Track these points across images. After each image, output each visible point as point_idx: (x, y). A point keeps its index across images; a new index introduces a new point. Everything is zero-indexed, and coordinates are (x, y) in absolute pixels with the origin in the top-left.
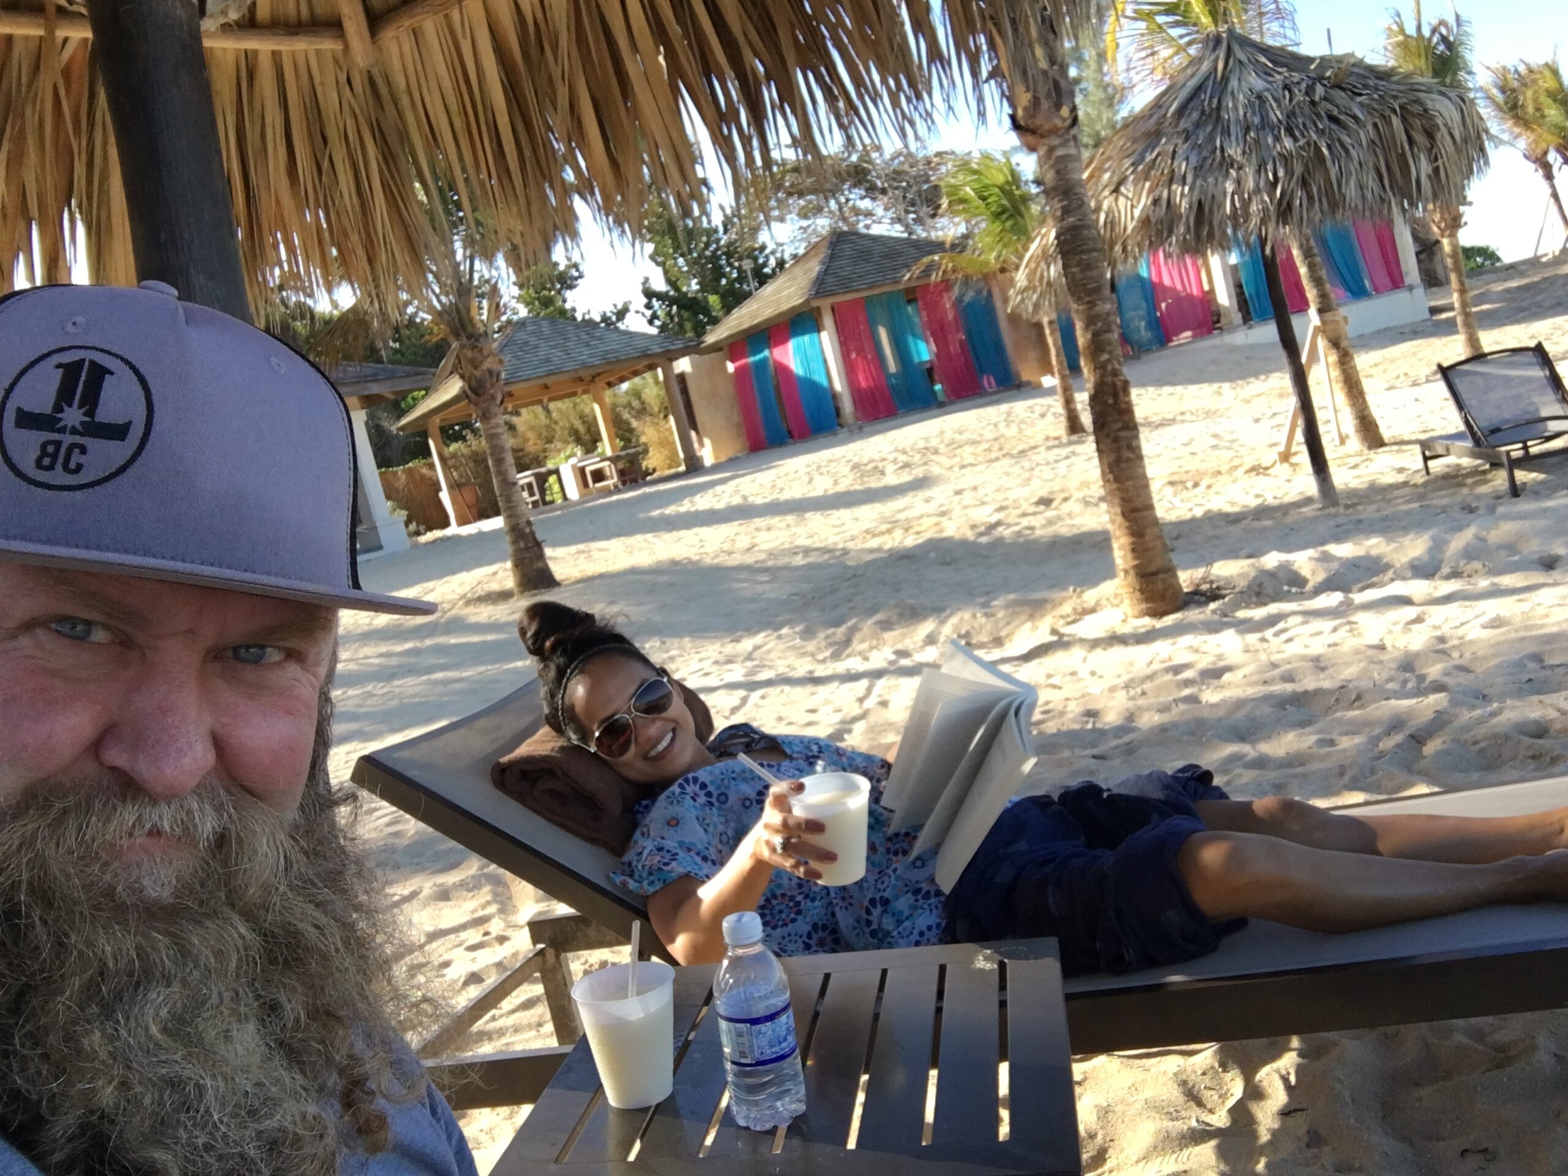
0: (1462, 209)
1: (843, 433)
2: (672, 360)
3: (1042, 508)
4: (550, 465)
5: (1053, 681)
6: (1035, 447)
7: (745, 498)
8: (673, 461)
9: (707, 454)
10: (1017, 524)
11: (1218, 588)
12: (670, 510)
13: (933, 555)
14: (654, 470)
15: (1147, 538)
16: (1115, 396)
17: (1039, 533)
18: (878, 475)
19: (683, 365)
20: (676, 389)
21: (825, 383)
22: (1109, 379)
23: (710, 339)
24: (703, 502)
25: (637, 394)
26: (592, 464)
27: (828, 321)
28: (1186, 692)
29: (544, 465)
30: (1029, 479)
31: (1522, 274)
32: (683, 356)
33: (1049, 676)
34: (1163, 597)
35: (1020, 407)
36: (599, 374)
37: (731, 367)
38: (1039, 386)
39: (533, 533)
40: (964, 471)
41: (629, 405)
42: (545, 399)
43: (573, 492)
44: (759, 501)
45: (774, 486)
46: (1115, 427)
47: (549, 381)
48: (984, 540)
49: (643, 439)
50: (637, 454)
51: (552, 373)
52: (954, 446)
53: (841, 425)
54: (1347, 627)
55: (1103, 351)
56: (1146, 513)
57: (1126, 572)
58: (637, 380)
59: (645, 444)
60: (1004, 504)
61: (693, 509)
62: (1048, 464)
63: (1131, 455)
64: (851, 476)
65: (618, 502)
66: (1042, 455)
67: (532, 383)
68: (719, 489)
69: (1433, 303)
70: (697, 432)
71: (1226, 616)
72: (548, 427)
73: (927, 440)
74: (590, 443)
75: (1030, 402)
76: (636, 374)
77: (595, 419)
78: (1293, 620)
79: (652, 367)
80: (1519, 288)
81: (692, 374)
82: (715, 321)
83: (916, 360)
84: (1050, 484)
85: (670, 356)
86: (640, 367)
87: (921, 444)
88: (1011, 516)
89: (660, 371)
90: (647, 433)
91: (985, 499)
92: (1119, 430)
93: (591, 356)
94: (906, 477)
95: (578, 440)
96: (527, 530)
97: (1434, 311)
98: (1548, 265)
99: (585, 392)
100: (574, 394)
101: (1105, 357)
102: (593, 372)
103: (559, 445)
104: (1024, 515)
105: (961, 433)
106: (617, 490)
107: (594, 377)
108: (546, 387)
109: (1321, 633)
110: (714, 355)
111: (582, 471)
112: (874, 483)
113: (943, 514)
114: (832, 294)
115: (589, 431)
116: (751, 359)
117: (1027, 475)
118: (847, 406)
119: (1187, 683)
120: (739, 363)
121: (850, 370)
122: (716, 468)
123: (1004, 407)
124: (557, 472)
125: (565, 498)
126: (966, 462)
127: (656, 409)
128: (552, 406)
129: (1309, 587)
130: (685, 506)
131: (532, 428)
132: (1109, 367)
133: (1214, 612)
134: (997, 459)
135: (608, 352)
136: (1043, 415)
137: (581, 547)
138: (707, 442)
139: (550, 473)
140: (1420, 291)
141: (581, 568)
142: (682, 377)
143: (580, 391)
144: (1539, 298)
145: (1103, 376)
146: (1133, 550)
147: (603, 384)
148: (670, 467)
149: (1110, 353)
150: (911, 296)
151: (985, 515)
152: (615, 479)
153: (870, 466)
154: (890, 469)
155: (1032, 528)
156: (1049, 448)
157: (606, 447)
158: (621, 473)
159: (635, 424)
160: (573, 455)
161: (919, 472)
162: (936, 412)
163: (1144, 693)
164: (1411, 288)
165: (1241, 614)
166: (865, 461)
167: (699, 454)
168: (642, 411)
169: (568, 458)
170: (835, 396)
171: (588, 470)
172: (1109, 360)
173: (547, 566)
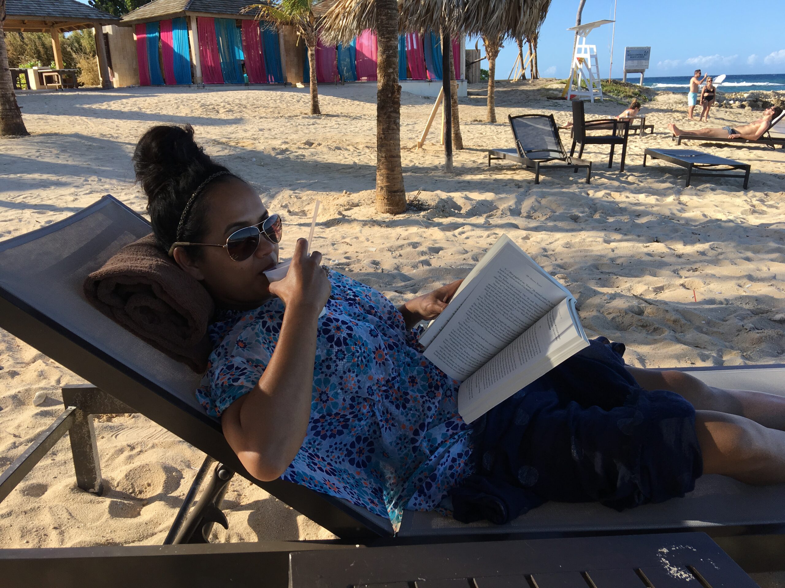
0: (499, 48)
1: (194, 87)
2: (102, 25)
3: (307, 146)
4: (21, 67)
5: (347, 240)
6: (297, 116)
7: (140, 109)
8: (96, 82)
9: (116, 81)
10: (296, 152)
11: (422, 204)
12: (95, 106)
13: (254, 159)
14: (83, 84)
15: (395, 173)
16: (393, 93)
17: (307, 159)
18: (215, 112)
19: (108, 29)
20: (103, 42)
21: (188, 59)
22: (391, 83)
23: (126, 18)
24: (115, 106)
25: (77, 40)
26: (47, 72)
27: (194, 25)
28: (423, 258)
29: (18, 66)
30: (297, 131)
31: (504, 86)
32: (109, 24)
33: (344, 238)
34: (397, 205)
35: (287, 95)
36: (57, 23)
37: (135, 37)
38: (295, 86)
39: (15, 101)
40: (261, 120)
41: (71, 45)
42: (22, 29)
43: (33, 86)
44: (148, 112)
45: (156, 106)
46: (390, 110)
47: (26, 19)
48: (280, 157)
49: (78, 65)
50: (74, 72)
51: (29, 15)
52: (256, 107)
53: (194, 83)
54: (494, 236)
55: (390, 67)
56: (397, 159)
57: (382, 188)
58: (79, 31)
59: (80, 68)
60: (286, 140)
61: (109, 108)
62: (304, 125)
63: (395, 127)
64: (201, 110)
65: (62, 95)
66: (300, 121)
67: (16, 18)
68: (124, 101)
69: (470, 90)
70: (111, 68)
71: (429, 220)
72: (21, 46)
73: (240, 100)
74: (47, 60)
75: (292, 93)
76: (79, 28)
77: (52, 47)
78: (467, 228)
79: (89, 26)
80: (502, 91)
81: (113, 36)
82: (127, 12)
83: (238, 58)
84: (307, 135)
85: (101, 23)
86: (82, 24)
87: (237, 102)
88: (293, 148)
89: (93, 29)
90: (82, 63)
91: (277, 136)
92: (391, 112)
93: (54, 11)
94: (230, 117)
95: (39, 58)
96: (12, 99)
97: (469, 94)
98: (513, 84)
99: (47, 31)
100: (40, 31)
101: (391, 70)
102: (53, 20)
103: (28, 58)
104: (300, 148)
105: (257, 101)
106: (60, 89)
107: (53, 24)
108: (23, 22)
109: (482, 237)
110: (126, 28)
111: (40, 75)
112: (213, 116)
113: (255, 139)
114: (199, 11)
115: (46, 53)
116: (148, 35)
117: (295, 129)
118: (198, 72)
119: (423, 253)
120: (140, 36)
121: (202, 55)
122: (119, 90)
123: (279, 93)
124: (25, 72)
125: (29, 87)
126: (262, 116)
127: (88, 51)
128: (25, 34)
129: (463, 211)
130: (104, 106)
131: (11, 44)
132: (392, 77)
133: (424, 216)
134: (278, 118)
135: (65, 11)
136: (298, 101)
137: (41, 116)
138: (116, 74)
139: (21, 71)
140: (465, 83)
141: (42, 127)
142: (106, 35)
143: (44, 30)
144: (510, 98)
145: (388, 81)
146: (387, 177)
147: (58, 29)
148: (92, 84)
149: (394, 69)
150: (239, 24)
151: (277, 144)
152: (60, 84)
153: (211, 107)
154: (222, 111)
155: (304, 156)
156: (303, 118)
157: (56, 65)
158: (64, 81)
159: (74, 55)
160: (37, 65)
161: (238, 115)
162: (243, 87)
163: (400, 255)
164: (462, 81)
165: (436, 220)
166: (208, 103)
167: (111, 80)
168: (80, 50)
169: (32, 66)
170: (192, 66)
171: (44, 75)
172: (392, 73)
173: (22, 122)
